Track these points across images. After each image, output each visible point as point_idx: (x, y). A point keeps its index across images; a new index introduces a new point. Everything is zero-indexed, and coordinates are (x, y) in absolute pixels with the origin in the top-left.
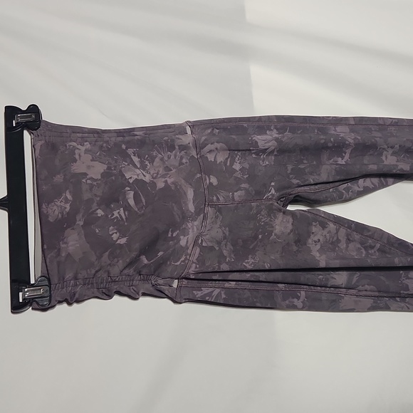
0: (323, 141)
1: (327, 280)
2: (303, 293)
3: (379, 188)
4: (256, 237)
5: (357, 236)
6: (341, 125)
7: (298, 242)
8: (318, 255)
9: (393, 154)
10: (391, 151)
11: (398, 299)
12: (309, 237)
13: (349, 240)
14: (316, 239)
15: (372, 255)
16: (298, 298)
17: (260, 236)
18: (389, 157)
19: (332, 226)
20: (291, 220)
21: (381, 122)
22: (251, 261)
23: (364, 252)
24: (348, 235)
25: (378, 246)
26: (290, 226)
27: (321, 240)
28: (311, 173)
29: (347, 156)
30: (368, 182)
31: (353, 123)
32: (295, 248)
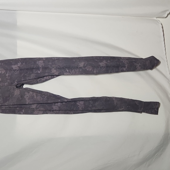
0: (32, 67)
1: (30, 107)
2: (24, 110)
3: (51, 79)
4: (9, 96)
5: (39, 95)
6: (41, 60)
7: (21, 97)
8: (28, 100)
9: (55, 69)
10: (54, 69)
11: (51, 111)
12: (25, 95)
13: (37, 96)
14: (27, 96)
15: (44, 99)
16: (22, 112)
17: (10, 96)
18: (54, 70)
19: (31, 93)
20: (19, 91)
21: (53, 59)
22: (7, 103)
23: (42, 99)
24: (36, 95)
25: (46, 97)
26: (19, 93)
27: (28, 96)
28: (28, 77)
29: (41, 70)
30: (47, 78)
31: (44, 59)
32: (21, 99)
